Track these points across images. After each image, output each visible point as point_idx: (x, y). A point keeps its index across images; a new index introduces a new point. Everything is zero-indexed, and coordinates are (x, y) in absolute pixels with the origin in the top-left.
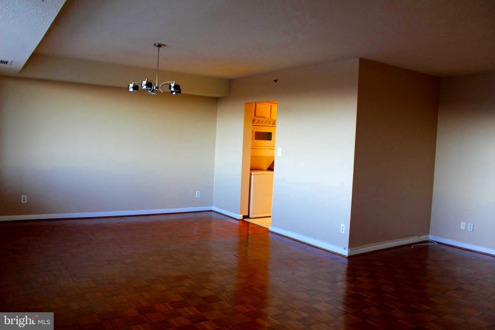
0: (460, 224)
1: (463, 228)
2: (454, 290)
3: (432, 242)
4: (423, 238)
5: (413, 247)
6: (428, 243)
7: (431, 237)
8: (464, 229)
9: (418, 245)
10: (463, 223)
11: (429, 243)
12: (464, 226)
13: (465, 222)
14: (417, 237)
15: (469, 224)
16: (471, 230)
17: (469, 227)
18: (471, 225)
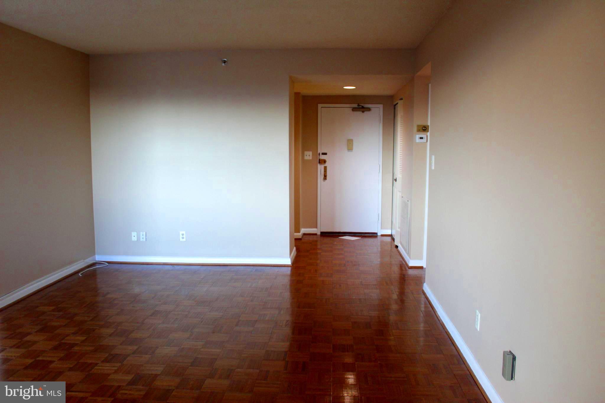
0: (131, 234)
1: (134, 239)
2: (151, 316)
3: (100, 263)
4: (89, 261)
5: (81, 274)
7: (98, 258)
8: (136, 240)
9: (85, 271)
10: (134, 234)
11: (97, 265)
12: (136, 236)
13: (137, 232)
14: (82, 261)
15: (141, 233)
16: (144, 240)
17: (141, 237)
18: (143, 234)
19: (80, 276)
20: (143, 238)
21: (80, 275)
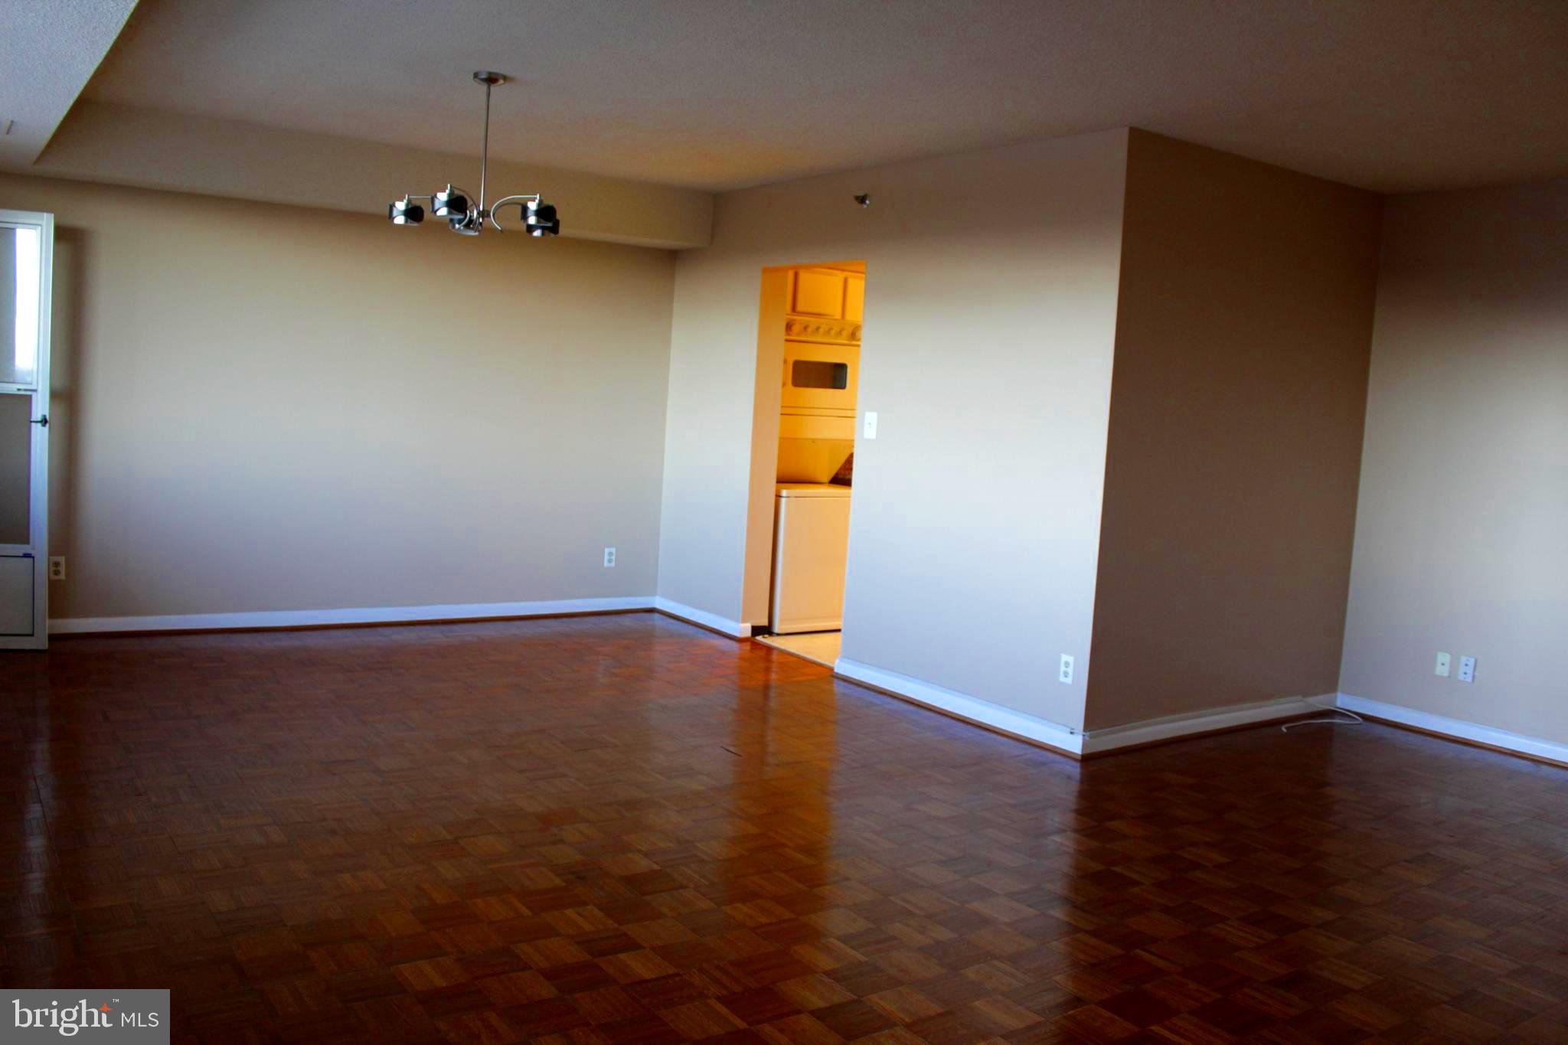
0: (1434, 659)
1: (1442, 671)
2: (1409, 862)
3: (1344, 714)
4: (1318, 702)
5: (1287, 728)
6: (1334, 718)
7: (1343, 701)
8: (1446, 674)
9: (1302, 722)
10: (1443, 658)
11: (1337, 716)
12: (1447, 665)
13: (1451, 654)
14: (1300, 697)
15: (1463, 659)
16: (1469, 679)
17: (1462, 669)
18: (1468, 663)
19: (1282, 731)
20: (1464, 674)
21: (1284, 730)
